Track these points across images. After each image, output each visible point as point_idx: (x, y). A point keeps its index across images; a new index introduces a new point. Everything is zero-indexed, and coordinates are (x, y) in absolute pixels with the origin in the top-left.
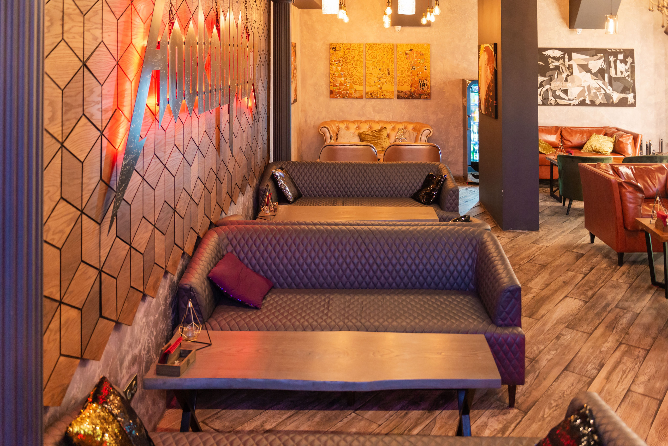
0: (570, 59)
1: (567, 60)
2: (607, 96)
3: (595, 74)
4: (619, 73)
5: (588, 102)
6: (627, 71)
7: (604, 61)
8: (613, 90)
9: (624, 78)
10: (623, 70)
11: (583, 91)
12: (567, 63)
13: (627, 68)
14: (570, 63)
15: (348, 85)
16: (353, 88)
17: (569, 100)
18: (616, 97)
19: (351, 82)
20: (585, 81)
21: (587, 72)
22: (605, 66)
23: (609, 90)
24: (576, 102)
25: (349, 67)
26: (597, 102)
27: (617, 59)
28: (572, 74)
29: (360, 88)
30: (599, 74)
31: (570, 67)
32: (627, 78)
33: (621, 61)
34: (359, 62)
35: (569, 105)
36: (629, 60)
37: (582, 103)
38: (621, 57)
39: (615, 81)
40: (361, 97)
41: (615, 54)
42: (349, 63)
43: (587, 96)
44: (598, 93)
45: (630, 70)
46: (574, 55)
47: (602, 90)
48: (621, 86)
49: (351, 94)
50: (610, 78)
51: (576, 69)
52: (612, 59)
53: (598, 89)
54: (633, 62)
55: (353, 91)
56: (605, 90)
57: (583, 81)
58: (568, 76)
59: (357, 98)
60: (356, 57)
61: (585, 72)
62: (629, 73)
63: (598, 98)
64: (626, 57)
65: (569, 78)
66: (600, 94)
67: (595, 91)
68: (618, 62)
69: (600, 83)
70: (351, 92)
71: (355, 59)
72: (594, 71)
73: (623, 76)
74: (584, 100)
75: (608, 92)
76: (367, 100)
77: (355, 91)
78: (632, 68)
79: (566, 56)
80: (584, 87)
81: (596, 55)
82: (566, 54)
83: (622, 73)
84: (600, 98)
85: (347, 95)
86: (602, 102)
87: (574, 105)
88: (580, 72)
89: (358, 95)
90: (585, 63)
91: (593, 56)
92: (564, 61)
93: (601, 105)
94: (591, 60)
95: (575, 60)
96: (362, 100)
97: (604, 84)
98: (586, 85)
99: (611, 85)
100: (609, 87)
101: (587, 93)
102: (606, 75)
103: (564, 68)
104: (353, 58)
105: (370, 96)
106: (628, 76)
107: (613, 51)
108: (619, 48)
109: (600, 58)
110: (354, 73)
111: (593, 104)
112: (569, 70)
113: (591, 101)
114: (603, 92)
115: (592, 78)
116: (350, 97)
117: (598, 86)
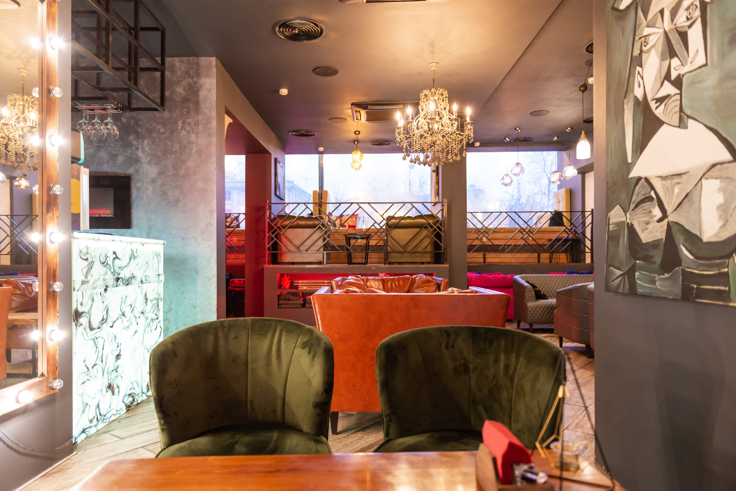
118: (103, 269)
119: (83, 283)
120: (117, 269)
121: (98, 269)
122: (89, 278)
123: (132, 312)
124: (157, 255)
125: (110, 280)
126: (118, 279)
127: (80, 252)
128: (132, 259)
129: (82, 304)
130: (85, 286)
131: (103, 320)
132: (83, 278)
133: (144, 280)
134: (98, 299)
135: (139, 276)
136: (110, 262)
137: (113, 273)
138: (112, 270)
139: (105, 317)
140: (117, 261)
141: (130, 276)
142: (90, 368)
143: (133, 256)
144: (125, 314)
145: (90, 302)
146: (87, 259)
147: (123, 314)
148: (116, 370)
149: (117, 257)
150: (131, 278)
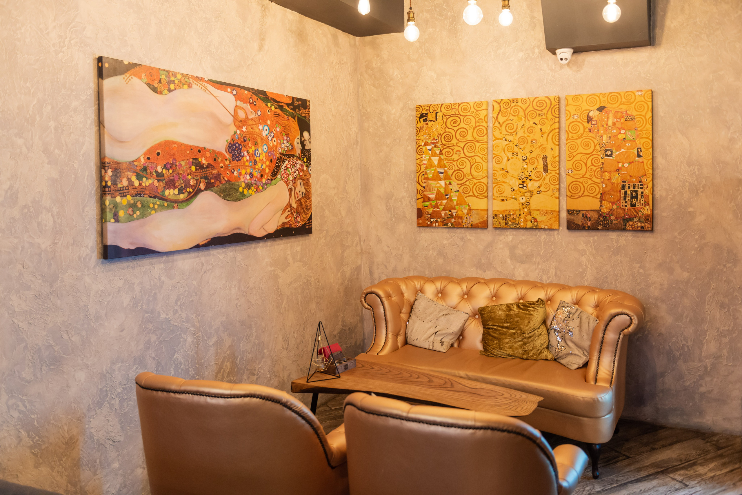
15: (455, 198)
16: (465, 203)
19: (461, 190)
25: (456, 157)
29: (477, 204)
34: (478, 144)
40: (483, 226)
42: (456, 148)
49: (461, 218)
55: (465, 212)
59: (474, 227)
60: (470, 132)
70: (460, 213)
71: (469, 137)
76: (498, 232)
77: (470, 210)
85: (453, 220)
89: (475, 220)
96: (485, 231)
104: (464, 135)
105: (503, 222)
110: (466, 170)
116: (458, 226)
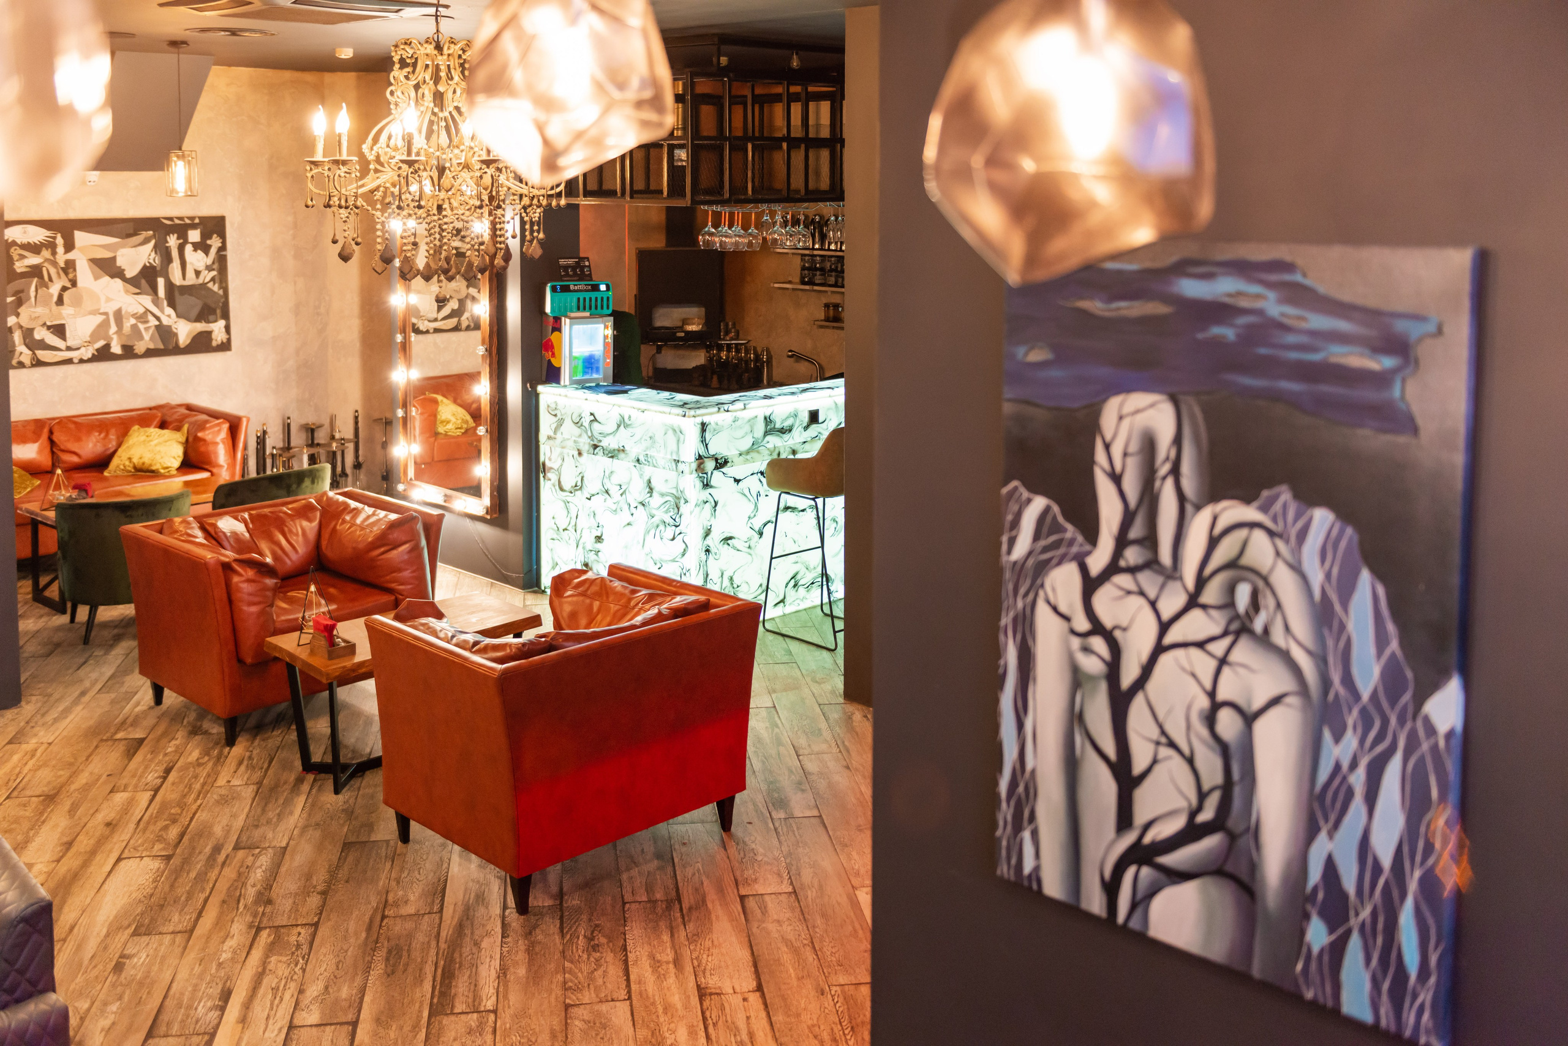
0: (69, 246)
1: (60, 250)
2: (164, 332)
3: (133, 282)
4: (190, 274)
5: (116, 349)
6: (209, 268)
7: (155, 247)
8: (178, 316)
9: (204, 285)
10: (201, 266)
11: (105, 324)
12: (61, 257)
13: (209, 261)
14: (70, 256)
17: (69, 349)
18: (184, 331)
20: (108, 300)
21: (112, 277)
22: (155, 260)
23: (168, 316)
24: (87, 353)
26: (140, 348)
27: (186, 242)
28: (74, 283)
30: (143, 282)
31: (69, 267)
32: (210, 285)
33: (196, 246)
35: (69, 361)
36: (215, 242)
37: (103, 355)
38: (194, 236)
39: (182, 294)
41: (181, 229)
43: (115, 337)
44: (141, 326)
45: (216, 266)
46: (81, 238)
47: (150, 318)
48: (195, 304)
50: (170, 287)
51: (84, 273)
52: (173, 241)
53: (142, 318)
54: (223, 248)
56: (158, 318)
57: (103, 299)
58: (64, 289)
61: (107, 278)
62: (214, 273)
63: (141, 338)
64: (205, 236)
65: (66, 296)
66: (147, 329)
67: (133, 321)
68: (189, 248)
69: (146, 301)
72: (129, 274)
73: (200, 281)
74: (107, 346)
75: (166, 321)
78: (221, 260)
79: (60, 241)
80: (106, 314)
81: (135, 234)
82: (59, 236)
83: (198, 273)
84: (147, 336)
86: (152, 346)
87: (82, 361)
88: (96, 278)
90: (108, 255)
91: (129, 236)
92: (54, 253)
93: (150, 353)
94: (123, 246)
95: (82, 249)
97: (156, 302)
98: (111, 308)
99: (172, 304)
100: (169, 311)
101: (113, 328)
102: (161, 281)
103: (53, 271)
106: (213, 279)
107: (177, 221)
108: (191, 213)
109: (146, 241)
111: (129, 353)
112: (66, 274)
113: (125, 347)
114: (153, 322)
115: (127, 291)
117: (142, 310)
118: (576, 431)
119: (549, 438)
120: (596, 434)
121: (568, 428)
122: (559, 435)
123: (621, 495)
124: (674, 431)
125: (585, 443)
126: (595, 447)
127: (548, 406)
128: (622, 426)
129: (550, 459)
130: (551, 442)
131: (576, 486)
132: (552, 434)
133: (642, 459)
134: (569, 461)
135: (634, 450)
136: (586, 424)
137: (592, 437)
138: (590, 434)
139: (579, 484)
140: (595, 424)
141: (617, 447)
142: (561, 530)
143: (622, 423)
144: (610, 492)
145: (560, 461)
146: (555, 415)
147: (607, 492)
148: (597, 552)
149: (595, 420)
150: (619, 451)
